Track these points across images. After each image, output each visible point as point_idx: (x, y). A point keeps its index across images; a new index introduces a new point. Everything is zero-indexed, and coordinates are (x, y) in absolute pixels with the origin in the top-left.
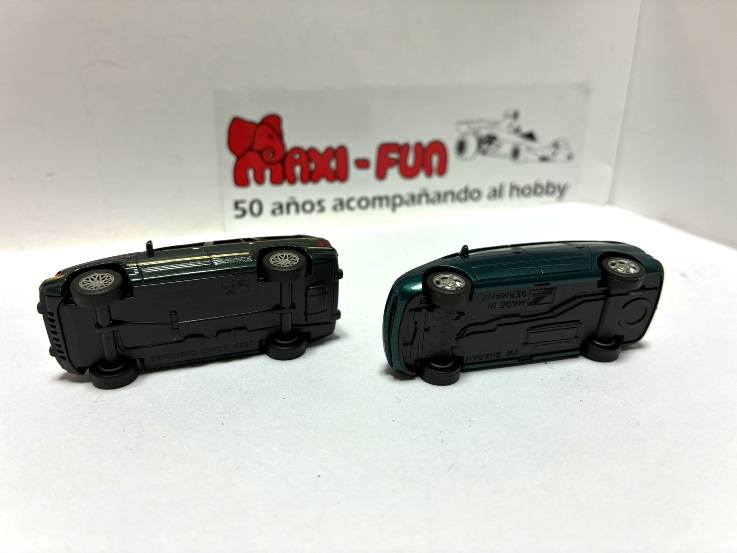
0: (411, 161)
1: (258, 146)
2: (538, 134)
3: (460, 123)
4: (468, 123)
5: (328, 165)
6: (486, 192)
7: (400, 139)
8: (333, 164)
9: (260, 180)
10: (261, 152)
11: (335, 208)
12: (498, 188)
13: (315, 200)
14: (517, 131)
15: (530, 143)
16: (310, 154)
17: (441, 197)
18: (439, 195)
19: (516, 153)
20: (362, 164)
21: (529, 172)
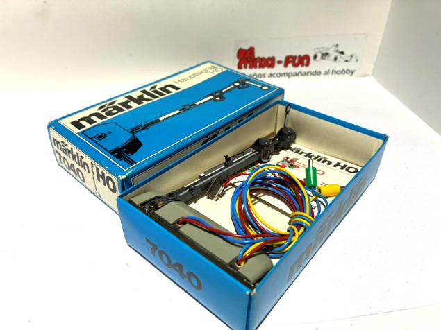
0: (297, 61)
1: (246, 57)
2: (345, 52)
3: (316, 49)
4: (319, 49)
5: (269, 62)
6: (323, 72)
7: (294, 54)
8: (270, 62)
9: (246, 67)
10: (247, 59)
11: (269, 77)
12: (327, 70)
13: (262, 73)
14: (337, 51)
15: (342, 55)
16: (262, 59)
17: (306, 74)
18: (305, 73)
19: (336, 59)
20: (280, 62)
21: (340, 66)
